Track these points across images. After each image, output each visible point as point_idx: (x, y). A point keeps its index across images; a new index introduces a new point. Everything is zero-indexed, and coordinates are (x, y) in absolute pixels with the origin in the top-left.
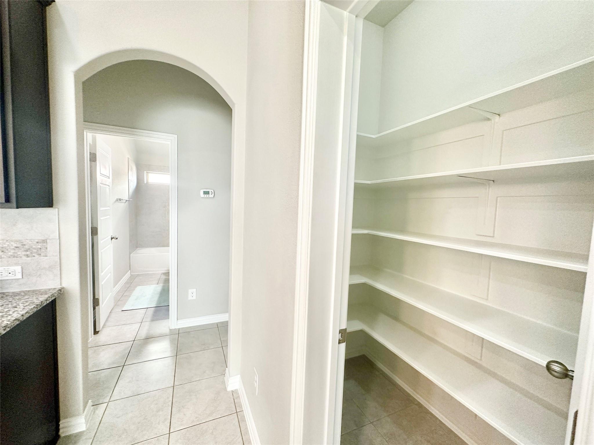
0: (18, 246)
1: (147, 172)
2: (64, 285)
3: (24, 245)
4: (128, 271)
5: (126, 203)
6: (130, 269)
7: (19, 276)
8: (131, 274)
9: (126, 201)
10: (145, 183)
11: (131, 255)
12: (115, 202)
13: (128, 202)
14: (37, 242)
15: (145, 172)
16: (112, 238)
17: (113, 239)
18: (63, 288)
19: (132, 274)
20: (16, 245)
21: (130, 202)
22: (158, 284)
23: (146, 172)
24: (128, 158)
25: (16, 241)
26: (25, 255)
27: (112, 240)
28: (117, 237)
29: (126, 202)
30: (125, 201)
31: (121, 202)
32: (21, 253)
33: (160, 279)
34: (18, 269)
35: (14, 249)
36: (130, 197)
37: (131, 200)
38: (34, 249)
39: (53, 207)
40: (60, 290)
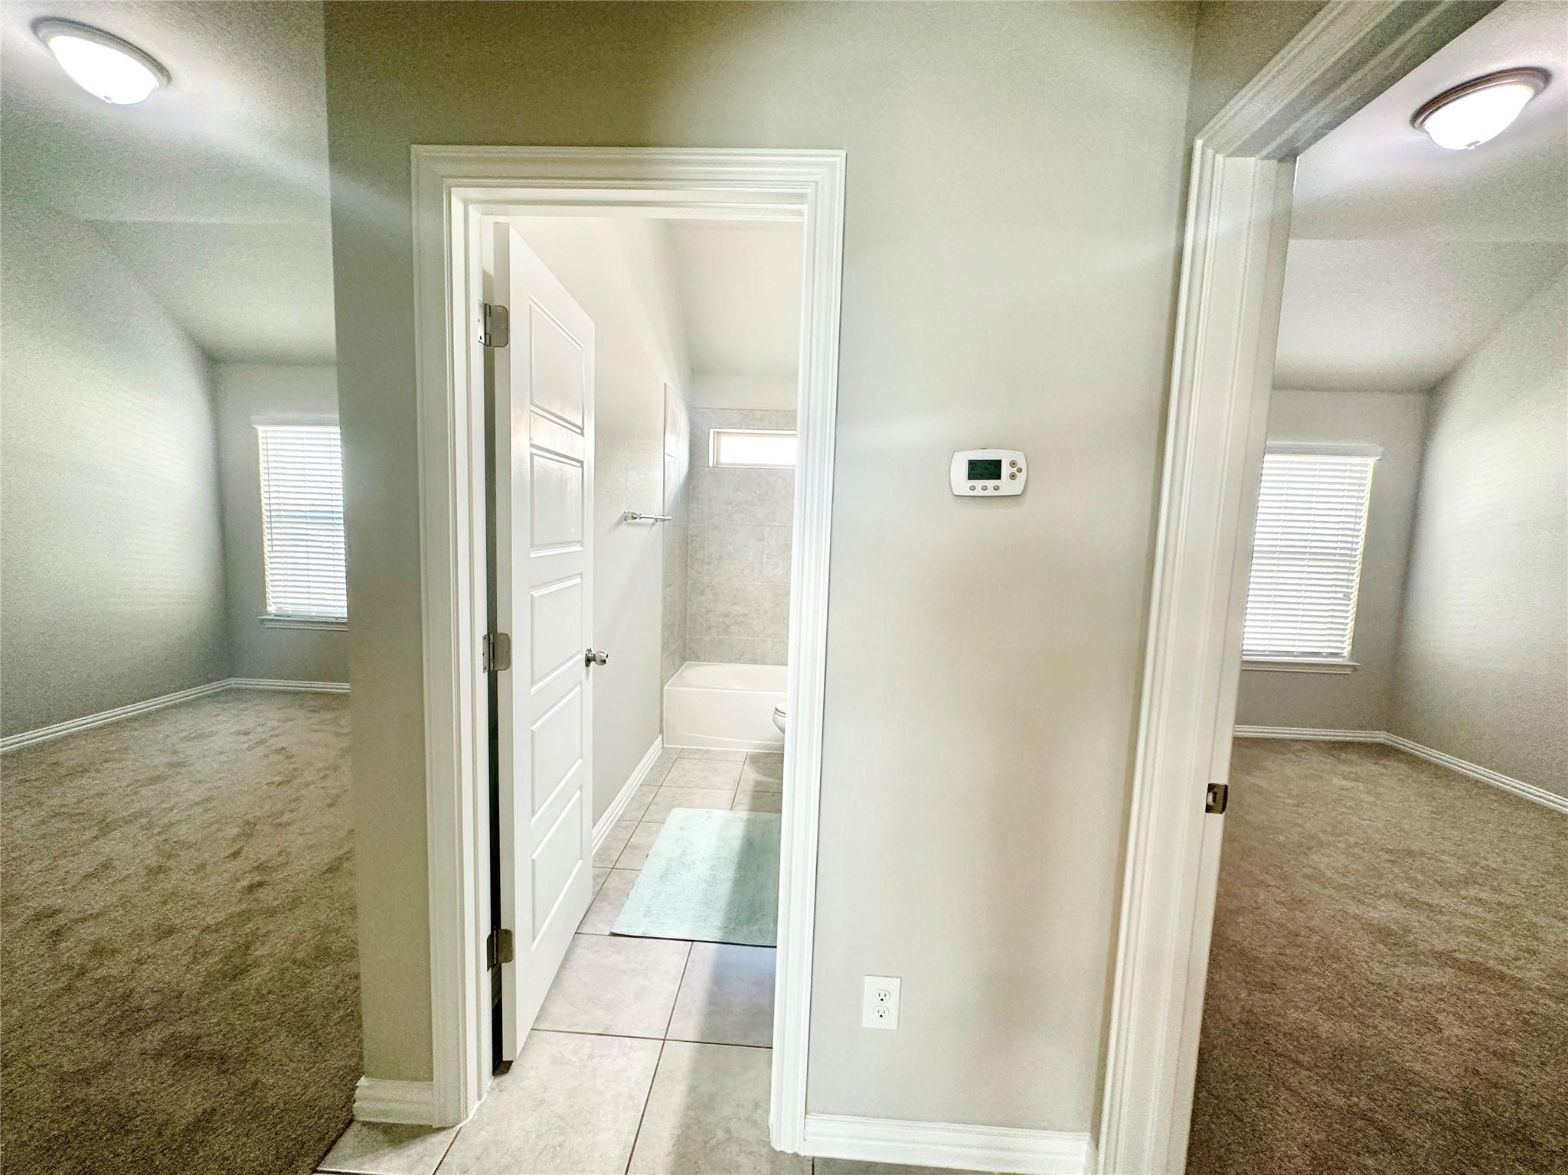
1: (717, 432)
4: (657, 736)
5: (654, 527)
6: (661, 731)
8: (665, 748)
9: (656, 520)
10: (711, 465)
11: (666, 687)
12: (619, 523)
13: (662, 523)
15: (711, 431)
16: (588, 661)
17: (592, 663)
19: (667, 746)
21: (666, 523)
22: (732, 807)
23: (714, 432)
24: (665, 384)
27: (587, 668)
29: (653, 524)
30: (651, 520)
31: (637, 525)
33: (740, 781)
36: (667, 509)
37: (668, 518)
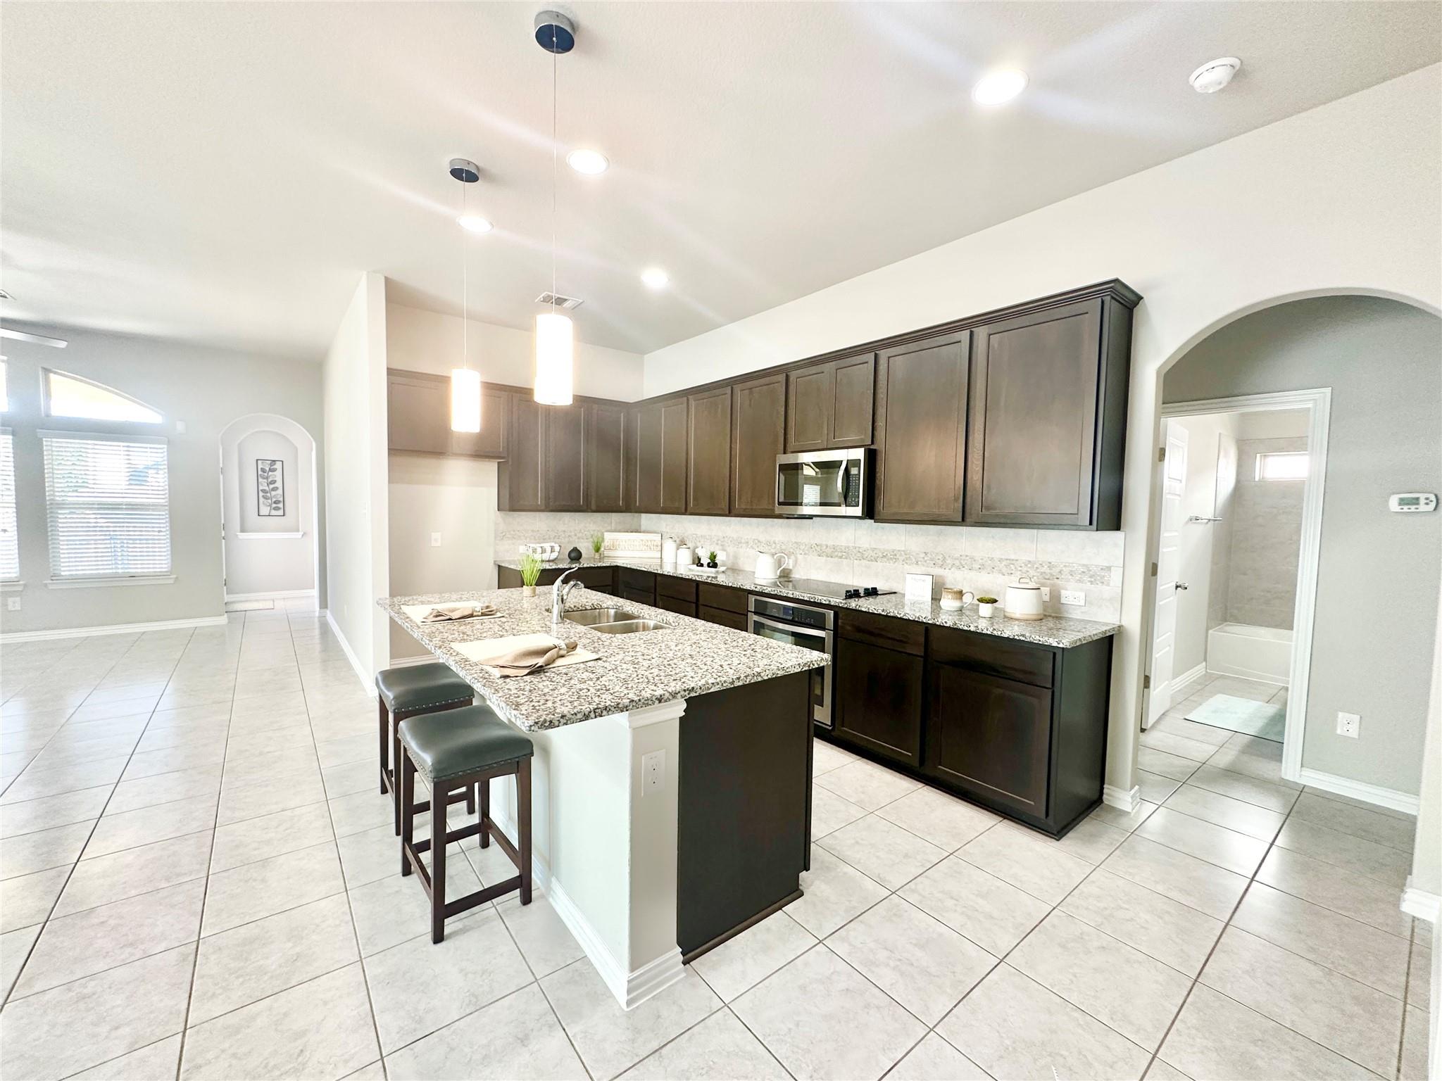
0: (1085, 570)
1: (1264, 455)
2: (1123, 623)
3: (1090, 571)
4: (1202, 662)
5: (1207, 525)
6: (1205, 660)
7: (1082, 603)
8: (1206, 672)
9: (1209, 520)
10: (1257, 479)
11: (1210, 632)
12: (1187, 523)
13: (1212, 522)
14: (1102, 569)
15: (1258, 455)
16: (1177, 587)
17: (1179, 589)
18: (1122, 626)
19: (1208, 671)
20: (1082, 570)
21: (1216, 522)
22: (1267, 702)
23: (1261, 455)
24: (1220, 434)
25: (1084, 565)
26: (1089, 581)
27: (1176, 589)
28: (1186, 585)
29: (1207, 523)
30: (1207, 521)
31: (1199, 523)
32: (1086, 578)
33: (1275, 695)
34: (1082, 595)
35: (1080, 574)
36: (1217, 512)
37: (1218, 518)
38: (1098, 575)
39: (1121, 529)
40: (1119, 627)
